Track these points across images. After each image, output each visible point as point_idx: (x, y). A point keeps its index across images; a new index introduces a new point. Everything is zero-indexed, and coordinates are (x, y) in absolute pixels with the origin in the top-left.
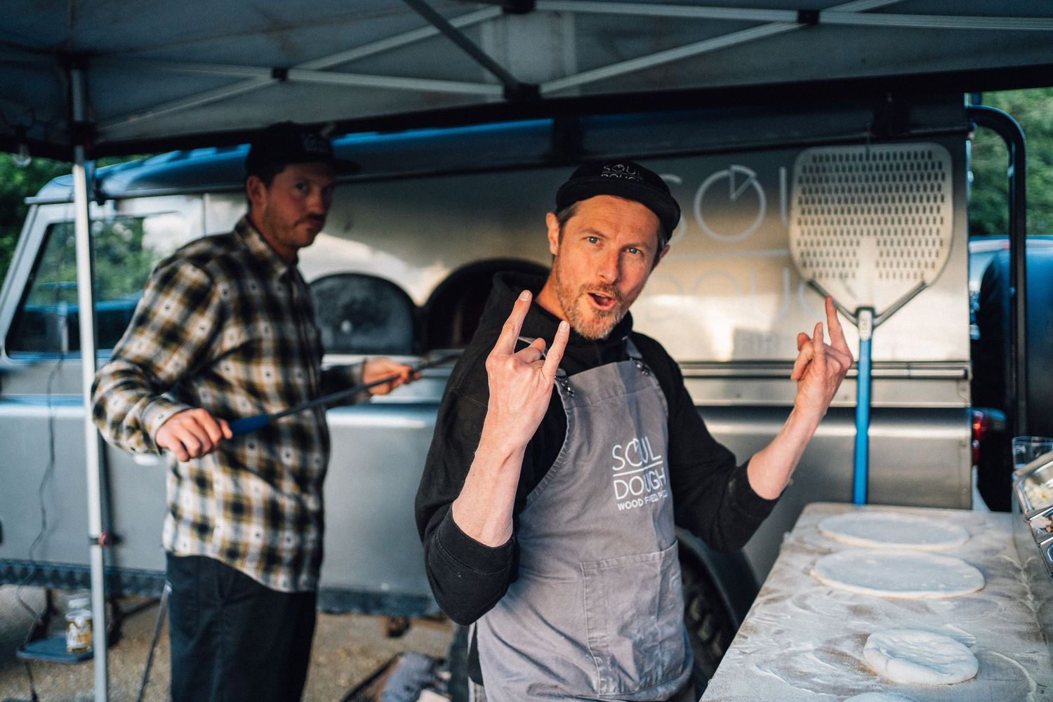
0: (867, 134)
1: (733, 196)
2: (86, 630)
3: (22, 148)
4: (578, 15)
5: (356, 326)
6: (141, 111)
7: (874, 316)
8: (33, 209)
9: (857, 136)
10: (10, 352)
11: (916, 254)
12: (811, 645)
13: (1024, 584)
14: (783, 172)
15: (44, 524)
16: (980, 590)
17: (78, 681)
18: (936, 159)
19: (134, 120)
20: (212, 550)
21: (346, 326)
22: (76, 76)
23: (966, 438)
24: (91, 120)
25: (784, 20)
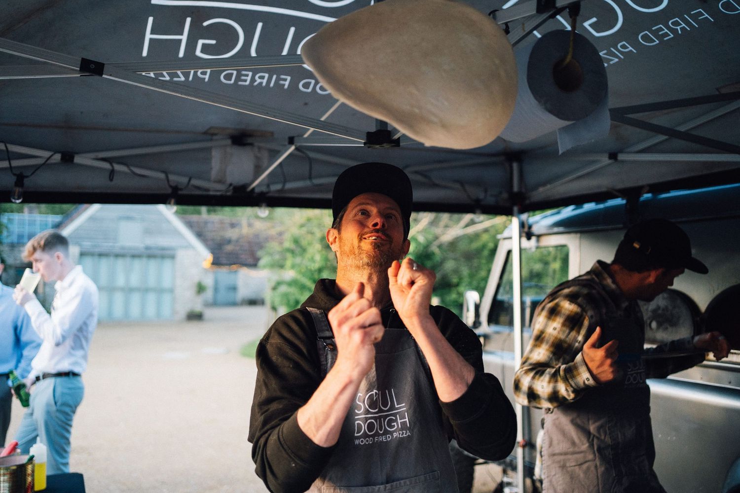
3: (478, 210)
5: (660, 325)
8: (501, 242)
10: (490, 323)
19: (541, 189)
21: (654, 325)
22: (515, 166)
24: (523, 190)
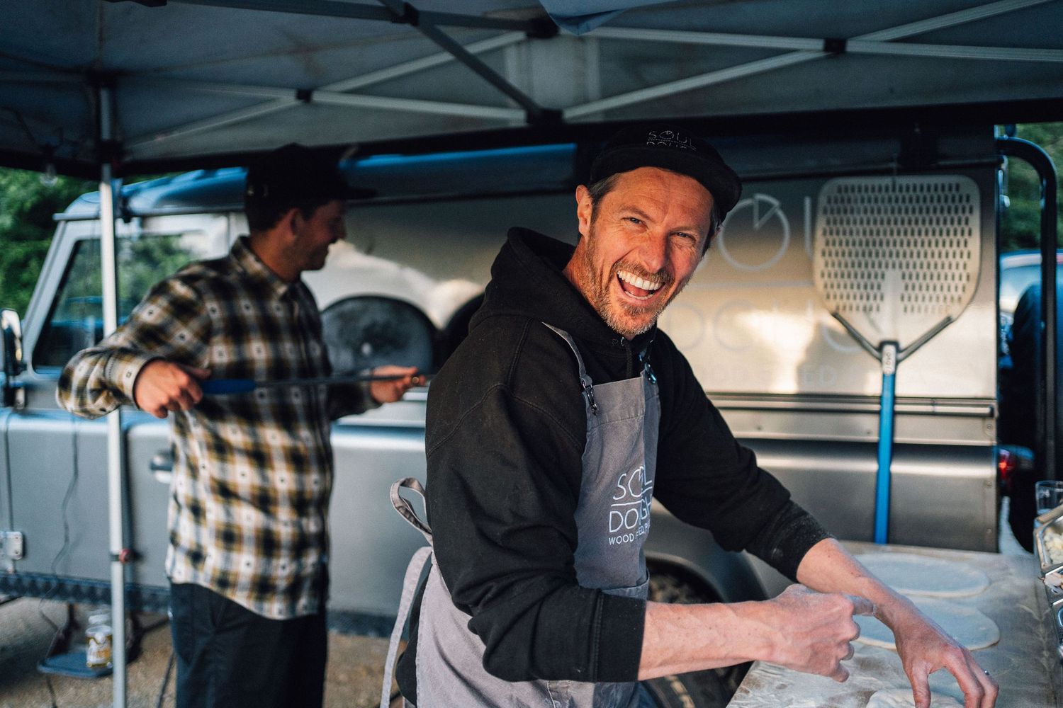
0: (894, 165)
1: (757, 225)
2: (106, 646)
3: (49, 167)
4: (602, 40)
5: (377, 349)
6: (167, 129)
7: (898, 351)
8: (61, 226)
9: (884, 166)
10: (38, 366)
11: (942, 288)
12: (813, 702)
13: (1041, 639)
14: (808, 202)
15: (67, 539)
16: (994, 645)
17: (100, 693)
18: (964, 191)
19: (160, 139)
20: (204, 578)
21: (366, 349)
22: (104, 95)
23: (991, 478)
24: (119, 138)
25: (811, 48)
